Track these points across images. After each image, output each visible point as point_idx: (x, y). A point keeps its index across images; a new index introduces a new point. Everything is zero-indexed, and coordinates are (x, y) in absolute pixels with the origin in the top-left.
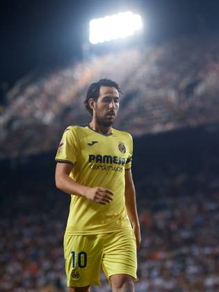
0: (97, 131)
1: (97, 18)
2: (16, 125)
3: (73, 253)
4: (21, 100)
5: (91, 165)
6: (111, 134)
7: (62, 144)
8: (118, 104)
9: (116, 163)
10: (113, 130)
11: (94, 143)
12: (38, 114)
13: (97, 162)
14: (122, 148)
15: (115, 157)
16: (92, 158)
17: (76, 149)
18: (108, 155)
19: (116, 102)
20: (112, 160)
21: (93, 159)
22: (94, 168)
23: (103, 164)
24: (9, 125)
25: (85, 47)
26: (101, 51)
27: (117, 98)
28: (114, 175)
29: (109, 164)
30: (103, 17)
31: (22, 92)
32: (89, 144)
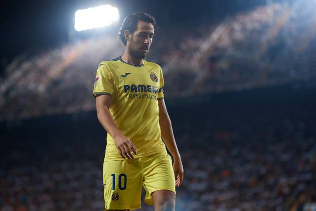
0: (129, 63)
1: (82, 9)
2: (13, 94)
3: (113, 175)
4: (18, 74)
5: (126, 95)
6: (143, 65)
7: (98, 79)
8: (152, 39)
9: (151, 91)
10: (144, 62)
11: (127, 74)
12: (32, 86)
13: (132, 91)
14: (154, 78)
15: (149, 86)
16: (126, 88)
17: (110, 81)
18: (141, 84)
19: (150, 37)
20: (146, 89)
21: (128, 89)
22: (130, 97)
23: (138, 93)
24: (7, 93)
25: (71, 34)
26: (84, 36)
27: (152, 34)
28: (150, 103)
29: (143, 93)
30: (87, 8)
31: (19, 66)
32: (123, 76)
